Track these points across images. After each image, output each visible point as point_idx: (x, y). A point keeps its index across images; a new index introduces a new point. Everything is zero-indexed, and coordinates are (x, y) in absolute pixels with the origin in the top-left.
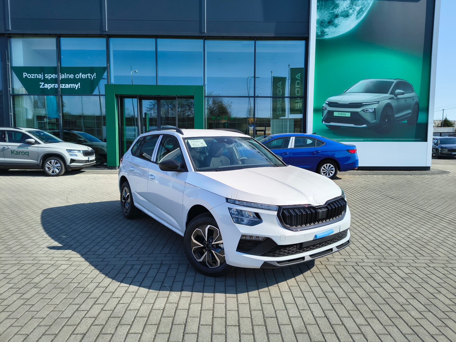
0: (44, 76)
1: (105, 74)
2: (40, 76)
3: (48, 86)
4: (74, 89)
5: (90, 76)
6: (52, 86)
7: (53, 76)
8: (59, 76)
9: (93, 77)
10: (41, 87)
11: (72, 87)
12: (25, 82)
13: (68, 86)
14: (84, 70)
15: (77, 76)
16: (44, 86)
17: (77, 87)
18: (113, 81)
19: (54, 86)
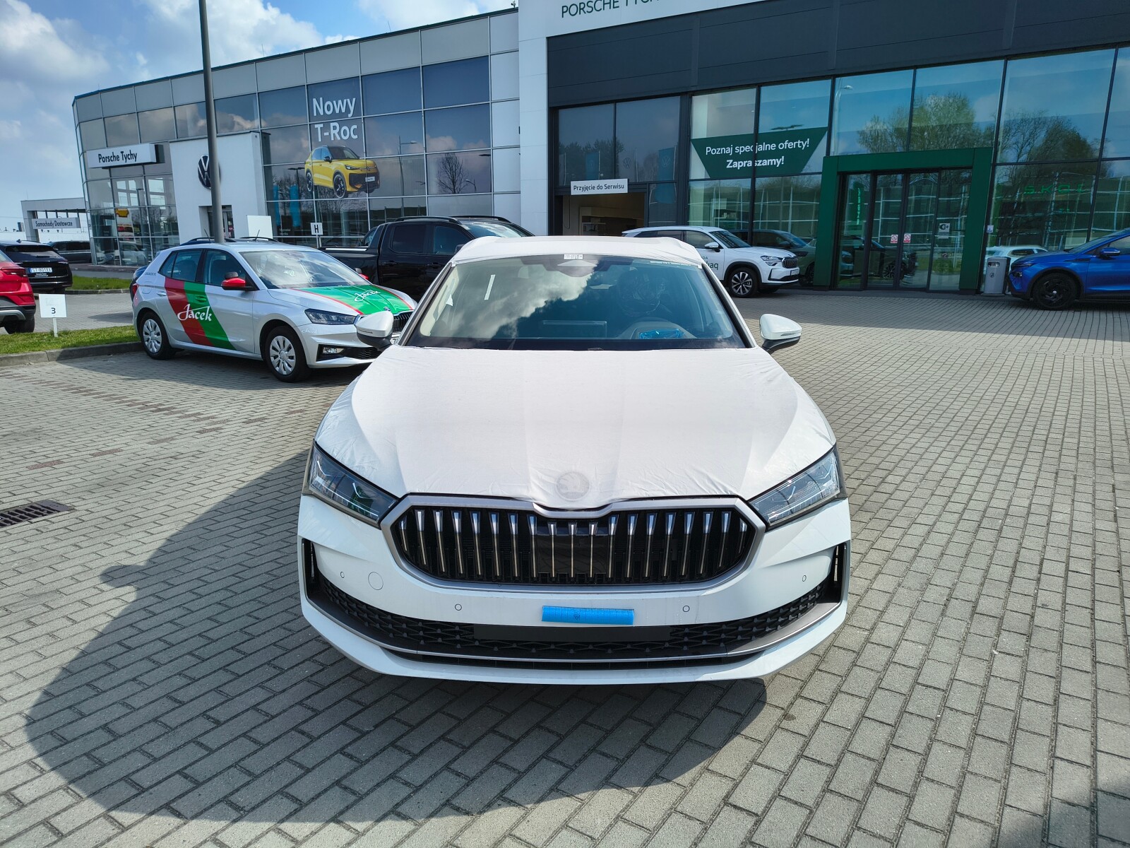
0: (734, 150)
1: (824, 140)
2: (729, 151)
3: (738, 165)
4: (774, 166)
5: (801, 144)
6: (743, 164)
7: (748, 148)
8: (754, 148)
9: (804, 146)
10: (728, 167)
11: (772, 164)
12: (707, 160)
13: (766, 163)
14: (793, 135)
15: (781, 146)
16: (732, 164)
17: (779, 163)
18: (834, 151)
19: (747, 164)
